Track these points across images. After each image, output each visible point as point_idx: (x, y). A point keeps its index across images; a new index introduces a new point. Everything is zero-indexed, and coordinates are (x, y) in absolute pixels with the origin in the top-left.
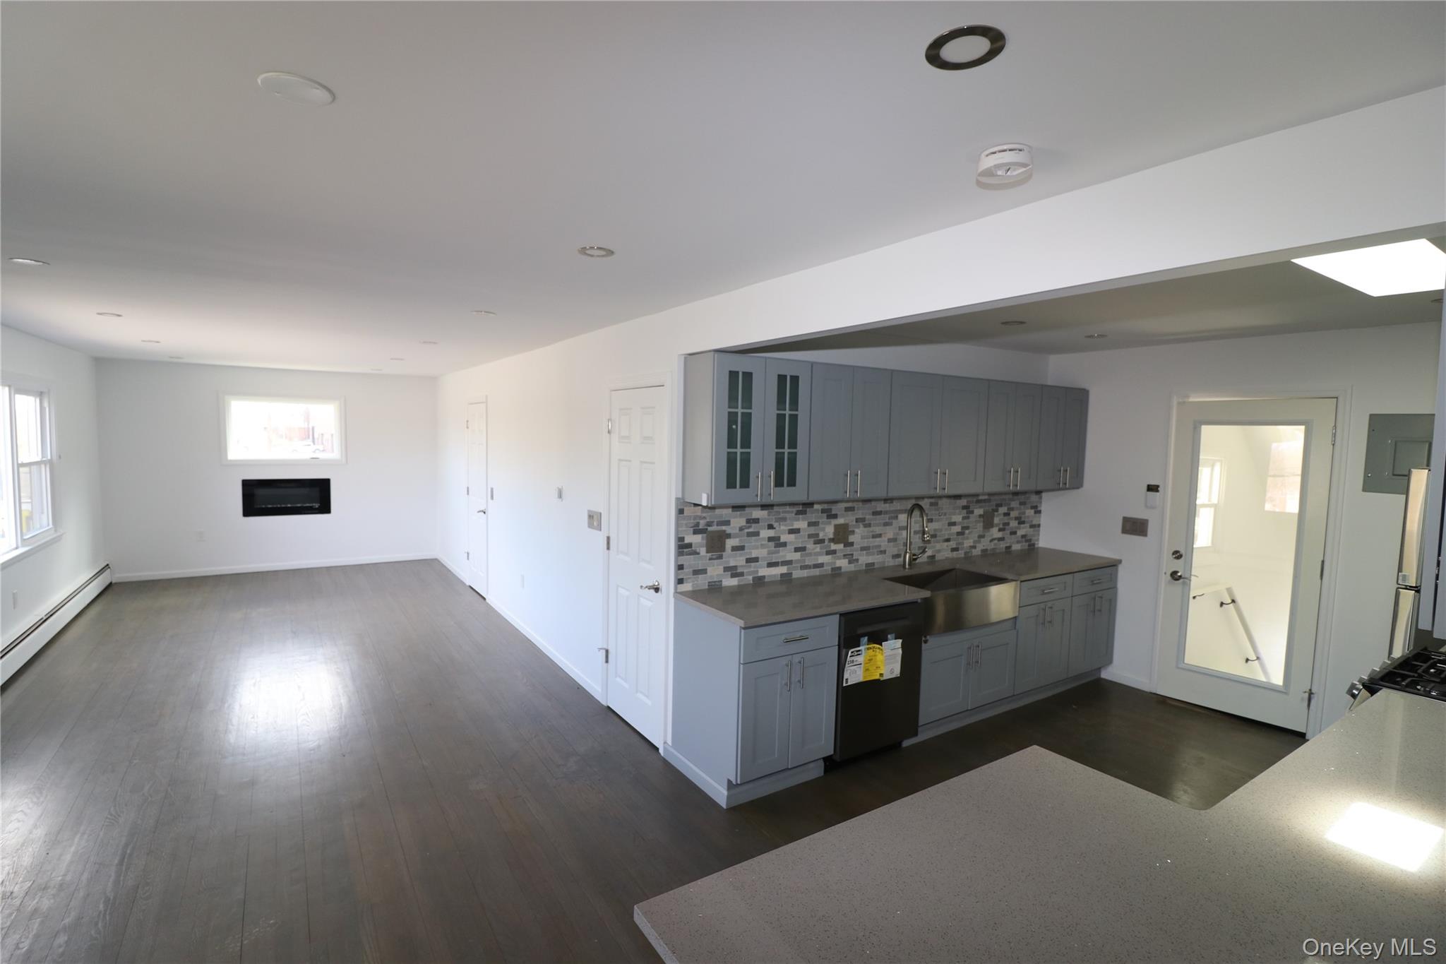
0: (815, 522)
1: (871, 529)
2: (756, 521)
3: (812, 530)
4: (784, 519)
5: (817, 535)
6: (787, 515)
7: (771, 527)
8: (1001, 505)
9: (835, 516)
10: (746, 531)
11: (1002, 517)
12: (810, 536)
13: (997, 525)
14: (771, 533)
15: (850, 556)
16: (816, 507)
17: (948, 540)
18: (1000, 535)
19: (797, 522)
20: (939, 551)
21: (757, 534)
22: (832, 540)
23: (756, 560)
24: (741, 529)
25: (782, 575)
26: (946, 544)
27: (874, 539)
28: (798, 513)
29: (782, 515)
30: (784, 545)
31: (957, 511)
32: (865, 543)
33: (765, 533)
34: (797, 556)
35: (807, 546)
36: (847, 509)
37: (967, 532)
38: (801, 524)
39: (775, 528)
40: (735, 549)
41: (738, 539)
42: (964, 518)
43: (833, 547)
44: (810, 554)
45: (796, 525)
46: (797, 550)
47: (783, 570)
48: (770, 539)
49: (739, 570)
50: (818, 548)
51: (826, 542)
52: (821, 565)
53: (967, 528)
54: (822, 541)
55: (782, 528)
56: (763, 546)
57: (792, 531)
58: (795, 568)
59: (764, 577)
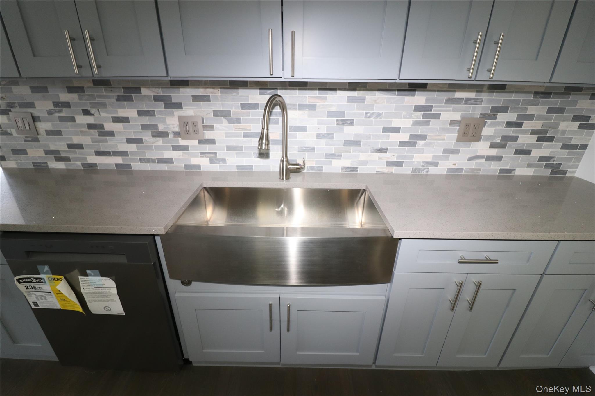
0: (148, 111)
1: (242, 125)
2: (67, 105)
3: (146, 120)
4: (104, 105)
5: (156, 127)
6: (107, 101)
7: (86, 113)
8: (504, 110)
9: (179, 106)
10: (57, 115)
11: (503, 127)
12: (144, 127)
13: (487, 138)
14: (90, 120)
15: (212, 155)
16: (145, 91)
17: (382, 151)
18: (494, 152)
19: (122, 110)
20: (364, 163)
21: (73, 120)
22: (177, 134)
23: (80, 146)
24: (50, 113)
25: (117, 165)
26: (378, 155)
27: (246, 139)
28: (119, 98)
29: (98, 100)
30: (111, 134)
31: (404, 113)
32: (233, 142)
33: (82, 120)
34: (132, 148)
35: (143, 138)
36: (196, 98)
37: (421, 143)
38: (131, 113)
39: (93, 115)
40: (49, 133)
41: (50, 123)
42: (416, 123)
43: (182, 142)
44: (150, 148)
45: (122, 113)
46: (130, 141)
47: (119, 160)
48: (90, 126)
49: (63, 155)
50: (159, 141)
51: (171, 136)
52: (169, 161)
53: (423, 137)
54: (164, 134)
55: (103, 114)
56: (83, 133)
57: (117, 120)
58: (134, 160)
59: (95, 165)
